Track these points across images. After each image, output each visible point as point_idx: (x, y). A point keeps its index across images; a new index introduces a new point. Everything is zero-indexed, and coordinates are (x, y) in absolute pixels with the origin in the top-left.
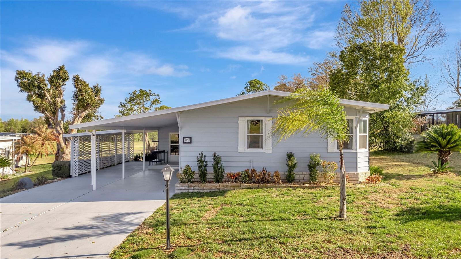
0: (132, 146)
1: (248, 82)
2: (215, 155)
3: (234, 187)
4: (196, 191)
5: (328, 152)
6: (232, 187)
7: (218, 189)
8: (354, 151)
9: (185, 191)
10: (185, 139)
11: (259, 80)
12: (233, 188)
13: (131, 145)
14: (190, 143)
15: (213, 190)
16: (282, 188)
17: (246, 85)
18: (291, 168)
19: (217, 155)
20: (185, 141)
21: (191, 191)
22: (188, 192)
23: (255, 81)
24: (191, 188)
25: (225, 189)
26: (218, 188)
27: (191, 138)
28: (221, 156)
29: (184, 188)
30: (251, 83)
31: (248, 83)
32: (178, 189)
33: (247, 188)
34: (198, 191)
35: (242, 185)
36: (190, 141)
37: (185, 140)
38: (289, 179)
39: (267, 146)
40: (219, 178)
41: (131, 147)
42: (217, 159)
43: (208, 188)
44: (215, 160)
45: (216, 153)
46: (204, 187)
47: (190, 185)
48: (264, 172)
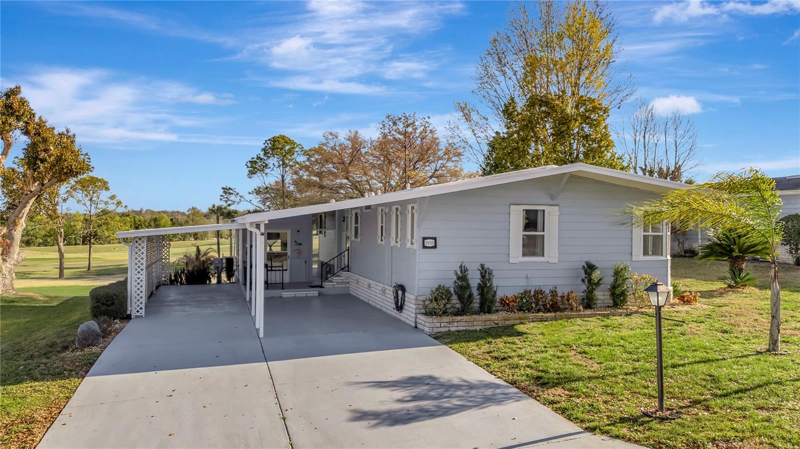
0: (166, 255)
1: (269, 140)
2: (482, 266)
3: (520, 319)
4: (462, 328)
5: (633, 260)
6: (517, 319)
7: (496, 324)
8: (664, 258)
9: (443, 330)
10: (425, 241)
11: (289, 137)
12: (518, 322)
13: (164, 253)
14: (435, 247)
15: (489, 327)
16: (590, 317)
17: (264, 144)
18: (592, 285)
19: (486, 267)
20: (425, 245)
21: (453, 329)
22: (449, 331)
23: (283, 137)
24: (453, 324)
25: (507, 322)
26: (495, 322)
27: (435, 239)
28: (492, 270)
29: (442, 325)
30: (274, 140)
31: (268, 142)
32: (433, 326)
33: (539, 320)
34: (464, 328)
35: (531, 315)
36: (434, 245)
37: (425, 243)
38: (589, 303)
39: (552, 251)
40: (486, 306)
41: (163, 257)
42: (485, 274)
43: (480, 322)
44: (483, 277)
45: (485, 263)
46: (473, 321)
47: (453, 320)
48: (554, 293)
